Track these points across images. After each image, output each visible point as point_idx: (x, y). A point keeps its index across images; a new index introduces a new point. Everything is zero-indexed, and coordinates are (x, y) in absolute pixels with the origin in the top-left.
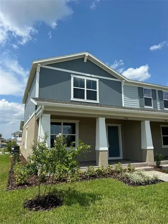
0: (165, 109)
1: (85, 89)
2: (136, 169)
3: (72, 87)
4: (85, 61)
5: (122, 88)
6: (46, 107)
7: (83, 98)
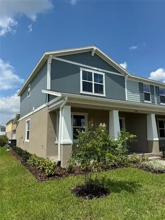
0: (161, 104)
1: (93, 82)
2: (149, 158)
3: (81, 80)
4: (93, 55)
5: (126, 82)
6: (69, 98)
7: (91, 91)
